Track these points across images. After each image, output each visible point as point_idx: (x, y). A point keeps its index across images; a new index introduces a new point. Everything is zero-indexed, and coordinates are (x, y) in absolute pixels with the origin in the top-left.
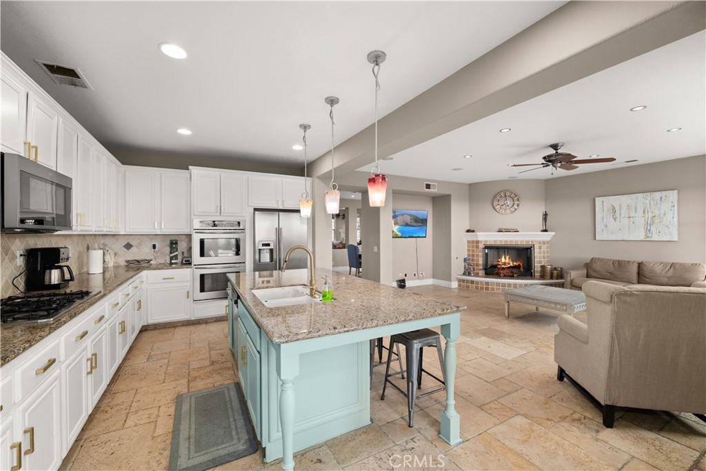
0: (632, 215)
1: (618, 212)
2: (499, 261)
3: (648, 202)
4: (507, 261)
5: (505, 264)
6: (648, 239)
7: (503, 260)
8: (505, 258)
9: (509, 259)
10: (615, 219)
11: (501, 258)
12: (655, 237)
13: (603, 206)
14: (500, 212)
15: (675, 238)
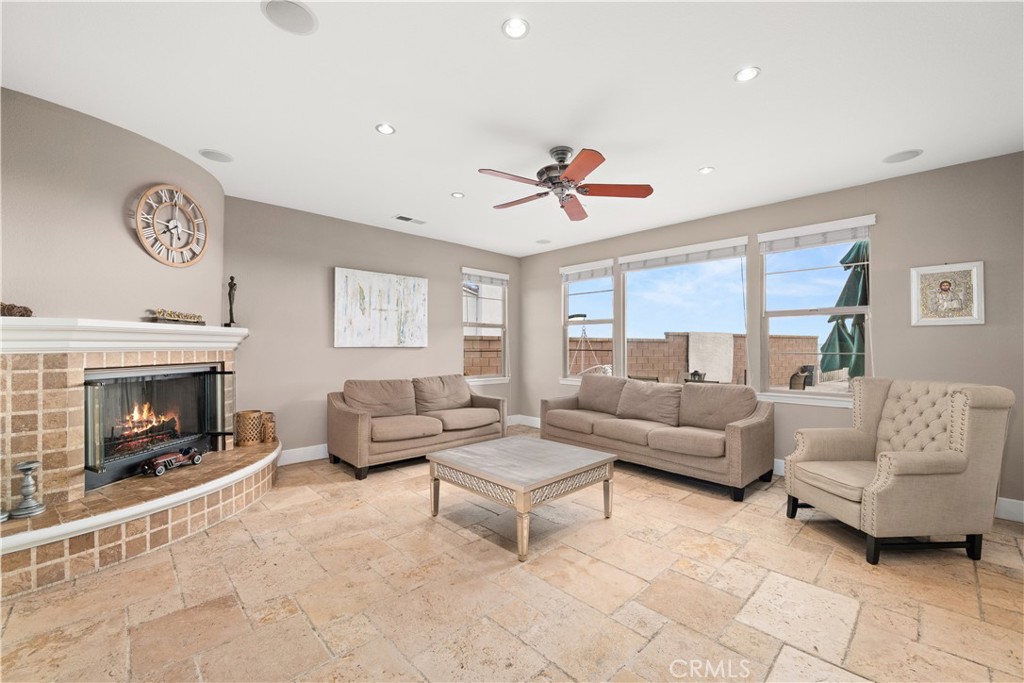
0: (385, 307)
1: (367, 299)
2: (126, 421)
3: (401, 288)
4: (145, 416)
5: (140, 423)
6: (401, 345)
7: (136, 416)
8: (141, 411)
9: (149, 410)
10: (363, 310)
11: (130, 412)
12: (408, 343)
13: (347, 286)
14: (154, 251)
15: (426, 345)
